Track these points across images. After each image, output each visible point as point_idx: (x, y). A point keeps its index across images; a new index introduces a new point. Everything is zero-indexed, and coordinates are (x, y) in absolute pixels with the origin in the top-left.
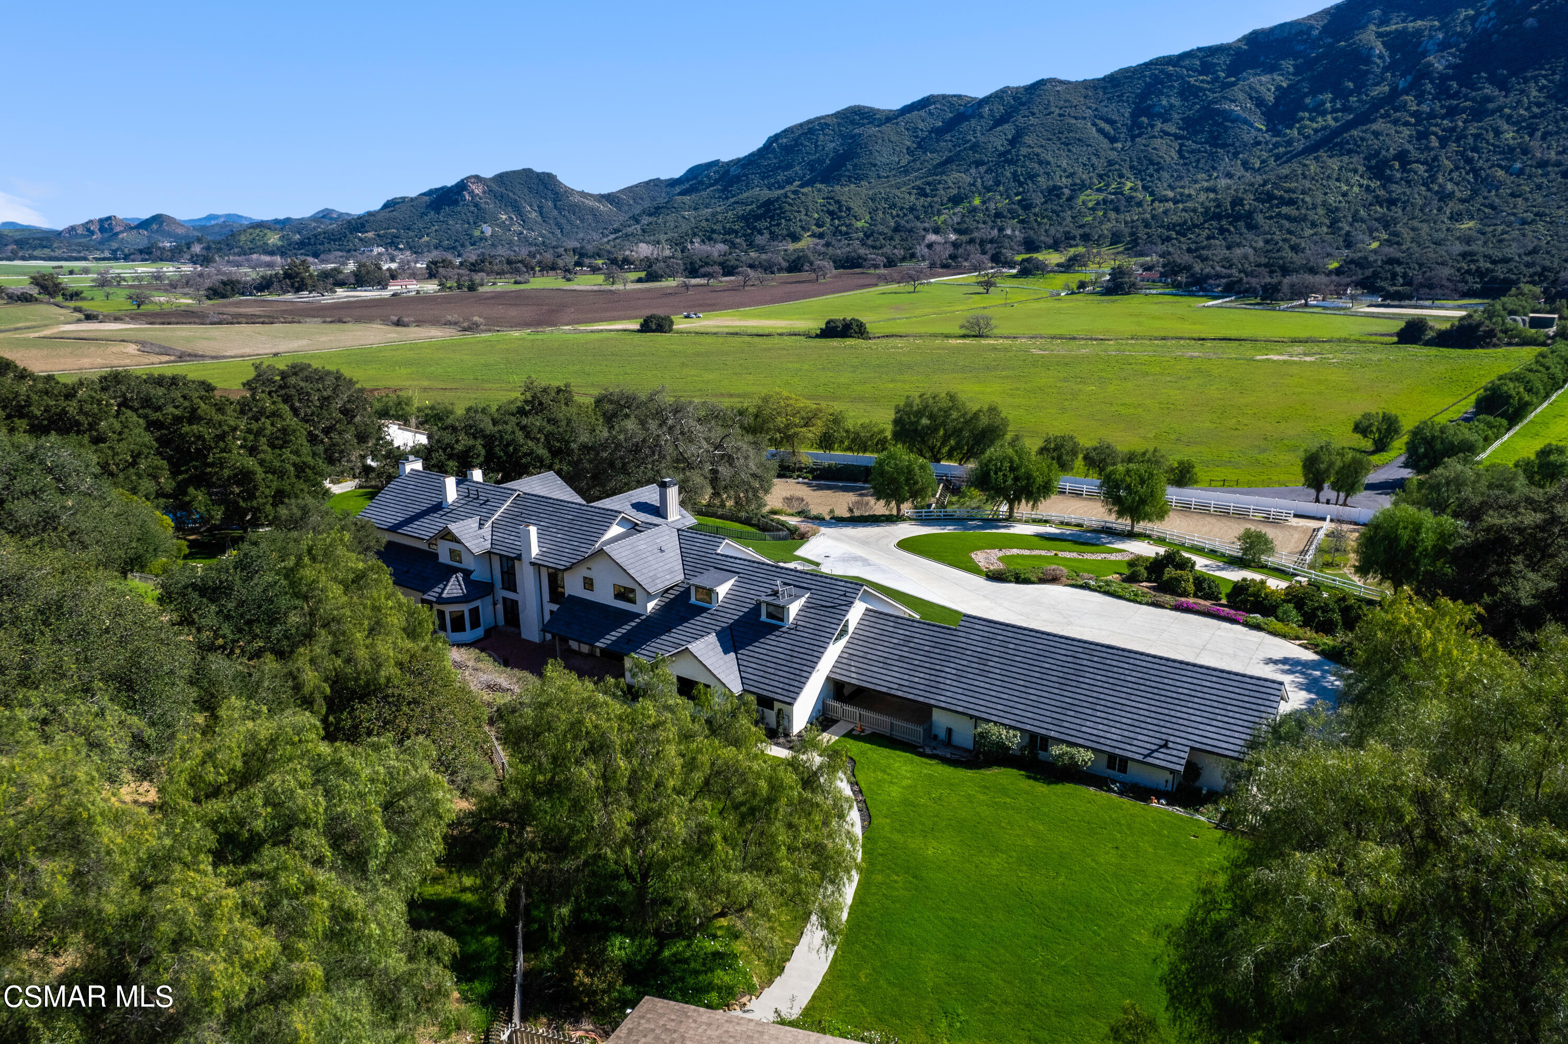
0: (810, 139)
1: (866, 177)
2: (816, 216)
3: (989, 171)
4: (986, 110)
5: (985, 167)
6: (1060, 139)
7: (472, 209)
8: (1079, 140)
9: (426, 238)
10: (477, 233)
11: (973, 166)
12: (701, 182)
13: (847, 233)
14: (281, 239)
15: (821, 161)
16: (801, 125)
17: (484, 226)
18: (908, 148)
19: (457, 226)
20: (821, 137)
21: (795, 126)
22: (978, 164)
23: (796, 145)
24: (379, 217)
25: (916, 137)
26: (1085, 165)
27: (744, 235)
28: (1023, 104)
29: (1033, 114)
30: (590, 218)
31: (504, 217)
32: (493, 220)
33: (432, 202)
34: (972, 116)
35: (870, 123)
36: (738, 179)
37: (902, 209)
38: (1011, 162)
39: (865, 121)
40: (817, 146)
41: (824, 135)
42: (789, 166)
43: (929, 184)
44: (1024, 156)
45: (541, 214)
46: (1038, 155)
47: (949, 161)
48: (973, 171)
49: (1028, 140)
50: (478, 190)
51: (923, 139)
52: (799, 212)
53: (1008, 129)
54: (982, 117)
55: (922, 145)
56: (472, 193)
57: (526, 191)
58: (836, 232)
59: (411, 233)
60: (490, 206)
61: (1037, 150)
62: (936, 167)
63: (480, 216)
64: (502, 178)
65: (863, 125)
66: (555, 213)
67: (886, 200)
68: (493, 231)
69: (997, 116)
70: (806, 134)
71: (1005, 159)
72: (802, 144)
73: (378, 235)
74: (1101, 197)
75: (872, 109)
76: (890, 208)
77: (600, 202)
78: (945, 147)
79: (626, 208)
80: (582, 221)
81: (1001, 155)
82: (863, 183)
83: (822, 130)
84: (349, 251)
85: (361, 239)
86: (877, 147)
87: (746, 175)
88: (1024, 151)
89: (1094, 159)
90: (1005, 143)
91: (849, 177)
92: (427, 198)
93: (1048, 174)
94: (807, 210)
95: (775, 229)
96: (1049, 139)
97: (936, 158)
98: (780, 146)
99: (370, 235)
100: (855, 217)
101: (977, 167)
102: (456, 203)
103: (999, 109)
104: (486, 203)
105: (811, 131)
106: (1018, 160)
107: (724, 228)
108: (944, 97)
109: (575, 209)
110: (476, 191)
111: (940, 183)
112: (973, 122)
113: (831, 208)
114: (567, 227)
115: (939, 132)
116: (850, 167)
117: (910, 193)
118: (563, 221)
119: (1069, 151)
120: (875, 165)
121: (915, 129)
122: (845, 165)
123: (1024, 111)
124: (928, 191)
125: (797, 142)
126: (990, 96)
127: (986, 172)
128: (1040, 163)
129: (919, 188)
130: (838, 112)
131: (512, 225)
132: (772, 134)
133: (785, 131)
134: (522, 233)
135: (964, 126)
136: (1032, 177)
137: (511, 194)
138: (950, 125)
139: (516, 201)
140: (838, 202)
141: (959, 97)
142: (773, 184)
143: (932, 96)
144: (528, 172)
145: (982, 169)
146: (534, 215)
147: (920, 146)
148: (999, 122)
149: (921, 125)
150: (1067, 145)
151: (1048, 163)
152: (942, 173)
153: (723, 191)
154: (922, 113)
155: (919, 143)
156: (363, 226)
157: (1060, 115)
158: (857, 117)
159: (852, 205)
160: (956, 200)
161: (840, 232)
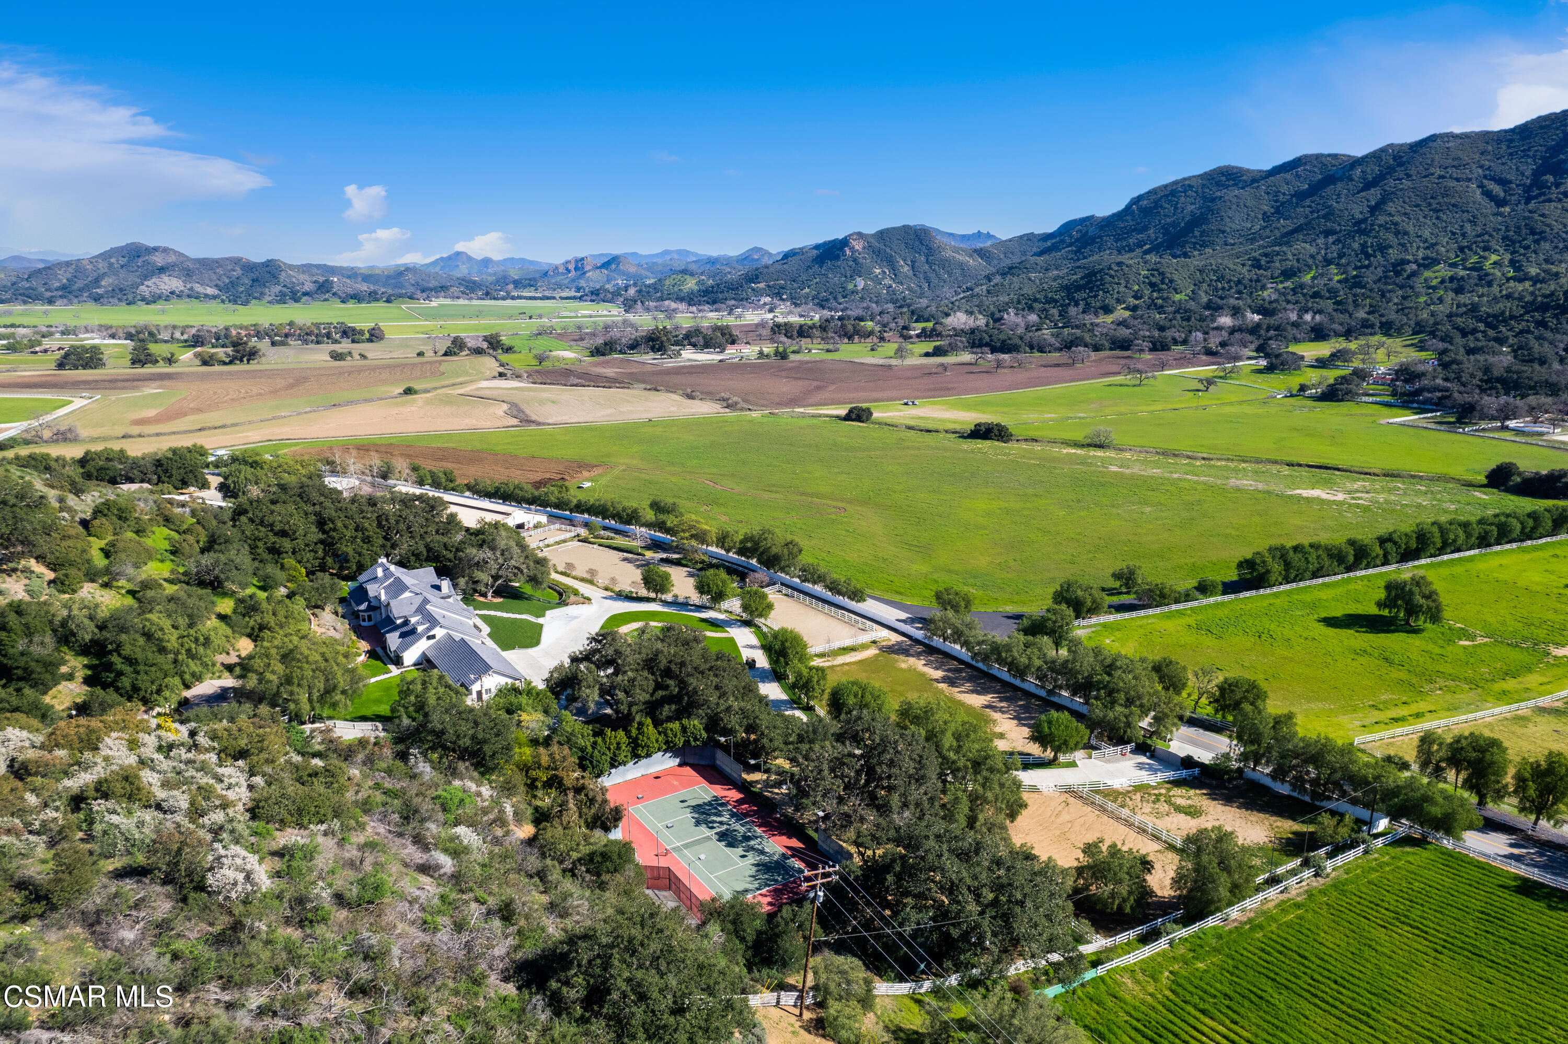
0: (1170, 201)
1: (1212, 244)
2: (1136, 288)
3: (1338, 241)
4: (1358, 171)
5: (1335, 237)
6: (1430, 204)
7: (851, 263)
8: (1453, 205)
9: (807, 290)
10: (850, 286)
11: (1322, 236)
12: (1062, 241)
13: (1162, 307)
14: (697, 284)
15: (1174, 225)
16: (1166, 186)
17: (858, 279)
18: (1265, 214)
19: (835, 279)
20: (1183, 199)
21: (1159, 187)
22: (1327, 233)
23: (1156, 207)
24: (771, 270)
25: (1276, 201)
26: (1453, 234)
27: (1062, 306)
28: (1401, 164)
29: (1409, 176)
30: (958, 272)
31: (878, 271)
32: (868, 275)
33: (818, 257)
34: (1341, 179)
35: (1234, 185)
36: (1092, 241)
37: (1229, 281)
38: (1363, 232)
39: (1232, 182)
40: (1176, 208)
41: (1186, 196)
42: (1145, 228)
43: (1266, 255)
44: (1380, 226)
45: (913, 268)
46: (1396, 224)
47: (1297, 230)
48: (1321, 241)
49: (1391, 207)
50: (858, 245)
51: (1283, 204)
52: (1119, 284)
53: (1374, 194)
54: (1352, 180)
55: (1279, 210)
56: (852, 249)
57: (903, 246)
58: (1152, 305)
59: (795, 285)
60: (866, 260)
61: (1397, 219)
62: (1284, 235)
63: (857, 269)
64: (882, 235)
65: (1227, 187)
66: (927, 267)
67: (1215, 271)
68: (866, 285)
69: (1370, 178)
70: (1167, 196)
71: (1360, 227)
72: (1161, 207)
73: (768, 286)
74: (1450, 274)
75: (1240, 169)
76: (1218, 280)
77: (971, 256)
78: (1301, 213)
79: (996, 262)
80: (950, 275)
81: (1359, 223)
82: (1207, 250)
83: (1185, 192)
84: (742, 300)
85: (753, 290)
86: (1230, 213)
87: (1101, 237)
88: (1382, 219)
89: (1468, 226)
90: (1366, 209)
91: (1195, 243)
92: (815, 252)
93: (1403, 245)
94: (1127, 282)
95: (1092, 301)
96: (1417, 206)
97: (1288, 225)
98: (1140, 209)
99: (762, 285)
100: (1175, 290)
101: (1326, 237)
102: (837, 258)
103: (1373, 170)
104: (864, 258)
105: (1173, 193)
106: (1371, 230)
107: (1046, 297)
108: (1318, 157)
109: (946, 264)
110: (857, 247)
111: (1278, 254)
112: (1339, 185)
113: (1154, 280)
114: (935, 281)
115: (1301, 196)
116: (1197, 233)
117: (1243, 265)
118: (932, 275)
119: (1438, 218)
120: (1223, 232)
121: (1277, 193)
122: (1193, 231)
123: (1400, 172)
124: (1263, 263)
125: (1157, 205)
126: (1366, 156)
127: (1333, 243)
128: (1397, 233)
129: (1255, 259)
130: (1205, 173)
131: (883, 279)
132: (1136, 195)
133: (1149, 192)
134: (891, 287)
135: (1329, 190)
136: (1383, 248)
137: (888, 250)
138: (1315, 189)
139: (891, 256)
140: (1162, 274)
141: (1335, 156)
142: (1123, 248)
143: (1306, 156)
144: (906, 229)
145: (1331, 239)
146: (906, 268)
147: (1277, 211)
148: (1368, 186)
149: (1284, 188)
150: (1436, 211)
151: (1406, 233)
152: (1287, 244)
153: (1076, 252)
154: (1288, 176)
155: (1278, 207)
156: (757, 277)
157: (1441, 177)
158: (1224, 179)
159: (1176, 277)
160: (1288, 274)
161: (1156, 305)
